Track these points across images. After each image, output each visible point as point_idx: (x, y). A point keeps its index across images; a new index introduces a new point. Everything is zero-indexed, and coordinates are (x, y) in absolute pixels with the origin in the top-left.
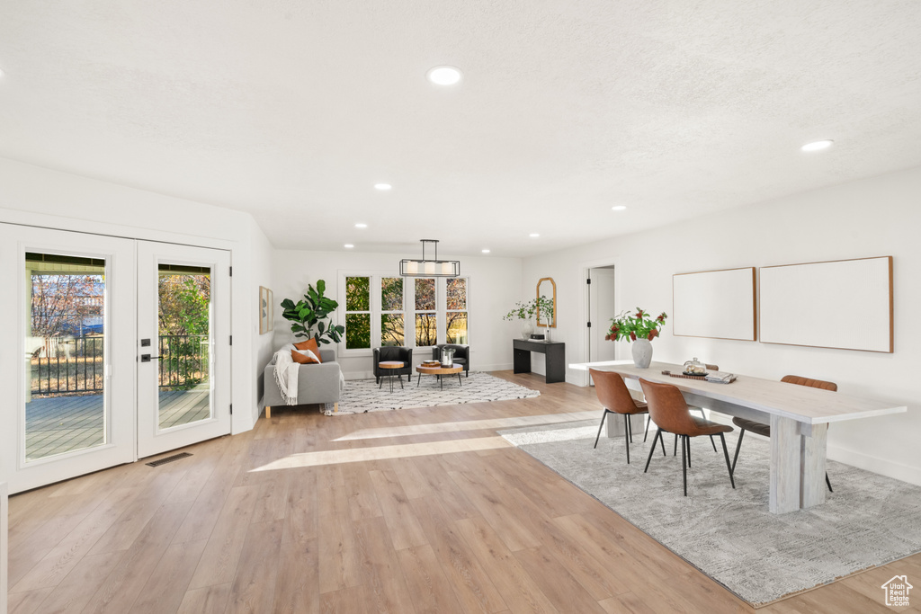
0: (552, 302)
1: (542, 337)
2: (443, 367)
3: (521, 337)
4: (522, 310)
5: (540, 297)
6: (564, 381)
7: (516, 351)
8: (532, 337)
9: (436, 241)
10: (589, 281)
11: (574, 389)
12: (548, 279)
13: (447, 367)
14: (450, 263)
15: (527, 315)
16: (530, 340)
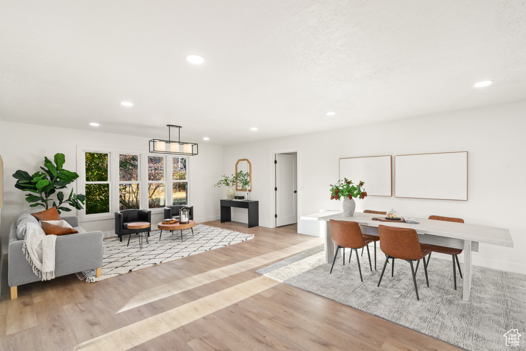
0: (249, 175)
1: (243, 198)
2: (181, 223)
3: (225, 198)
4: (226, 180)
5: (239, 171)
6: (258, 225)
7: (222, 207)
8: (236, 198)
9: (179, 127)
10: (276, 162)
11: (266, 230)
12: (245, 160)
13: (184, 223)
14: (190, 145)
15: (231, 184)
16: (234, 200)
